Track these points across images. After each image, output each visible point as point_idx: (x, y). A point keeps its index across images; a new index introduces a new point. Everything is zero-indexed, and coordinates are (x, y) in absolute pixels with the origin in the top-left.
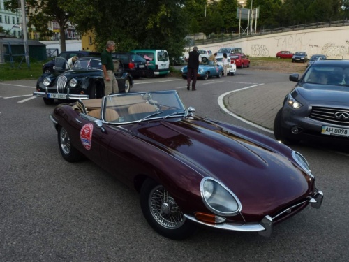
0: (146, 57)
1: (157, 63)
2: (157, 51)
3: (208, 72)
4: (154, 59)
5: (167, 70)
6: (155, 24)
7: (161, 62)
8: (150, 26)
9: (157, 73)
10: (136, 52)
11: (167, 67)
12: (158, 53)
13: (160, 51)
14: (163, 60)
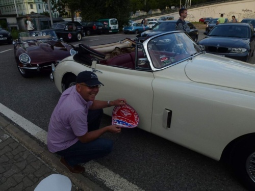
0: (105, 23)
1: (110, 26)
2: (110, 19)
3: (137, 30)
4: (109, 24)
5: (117, 30)
6: (109, 5)
7: (113, 25)
8: (107, 6)
9: (111, 31)
10: (100, 21)
11: (117, 28)
12: (111, 21)
13: (112, 19)
14: (114, 24)
